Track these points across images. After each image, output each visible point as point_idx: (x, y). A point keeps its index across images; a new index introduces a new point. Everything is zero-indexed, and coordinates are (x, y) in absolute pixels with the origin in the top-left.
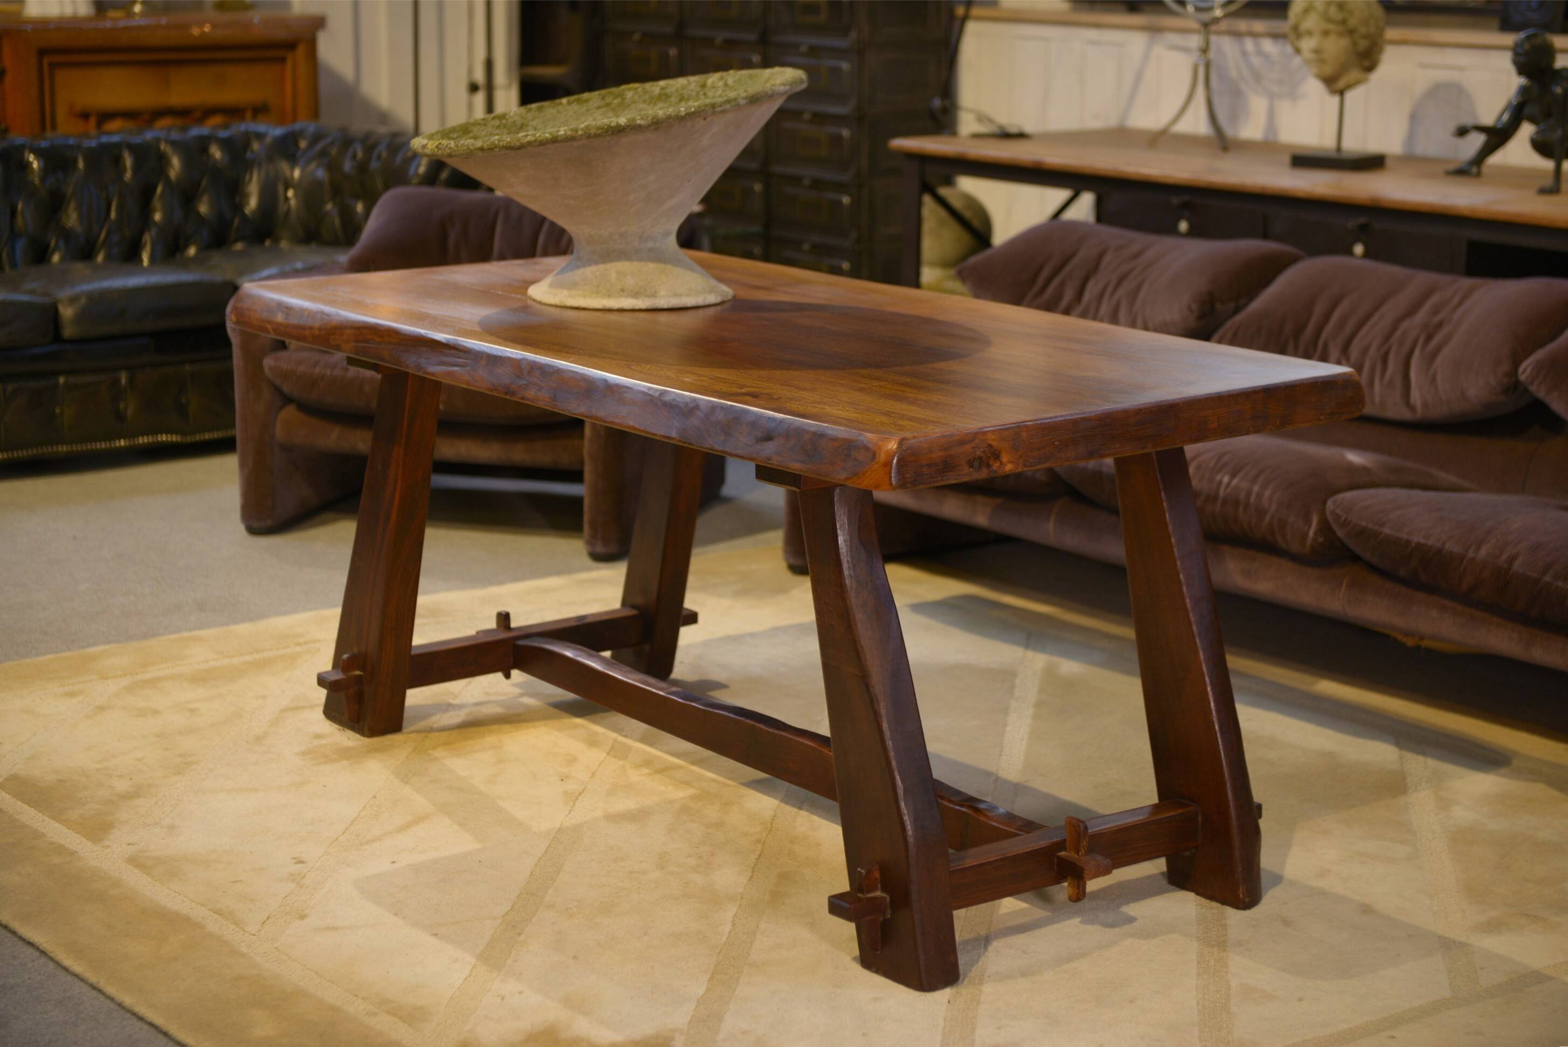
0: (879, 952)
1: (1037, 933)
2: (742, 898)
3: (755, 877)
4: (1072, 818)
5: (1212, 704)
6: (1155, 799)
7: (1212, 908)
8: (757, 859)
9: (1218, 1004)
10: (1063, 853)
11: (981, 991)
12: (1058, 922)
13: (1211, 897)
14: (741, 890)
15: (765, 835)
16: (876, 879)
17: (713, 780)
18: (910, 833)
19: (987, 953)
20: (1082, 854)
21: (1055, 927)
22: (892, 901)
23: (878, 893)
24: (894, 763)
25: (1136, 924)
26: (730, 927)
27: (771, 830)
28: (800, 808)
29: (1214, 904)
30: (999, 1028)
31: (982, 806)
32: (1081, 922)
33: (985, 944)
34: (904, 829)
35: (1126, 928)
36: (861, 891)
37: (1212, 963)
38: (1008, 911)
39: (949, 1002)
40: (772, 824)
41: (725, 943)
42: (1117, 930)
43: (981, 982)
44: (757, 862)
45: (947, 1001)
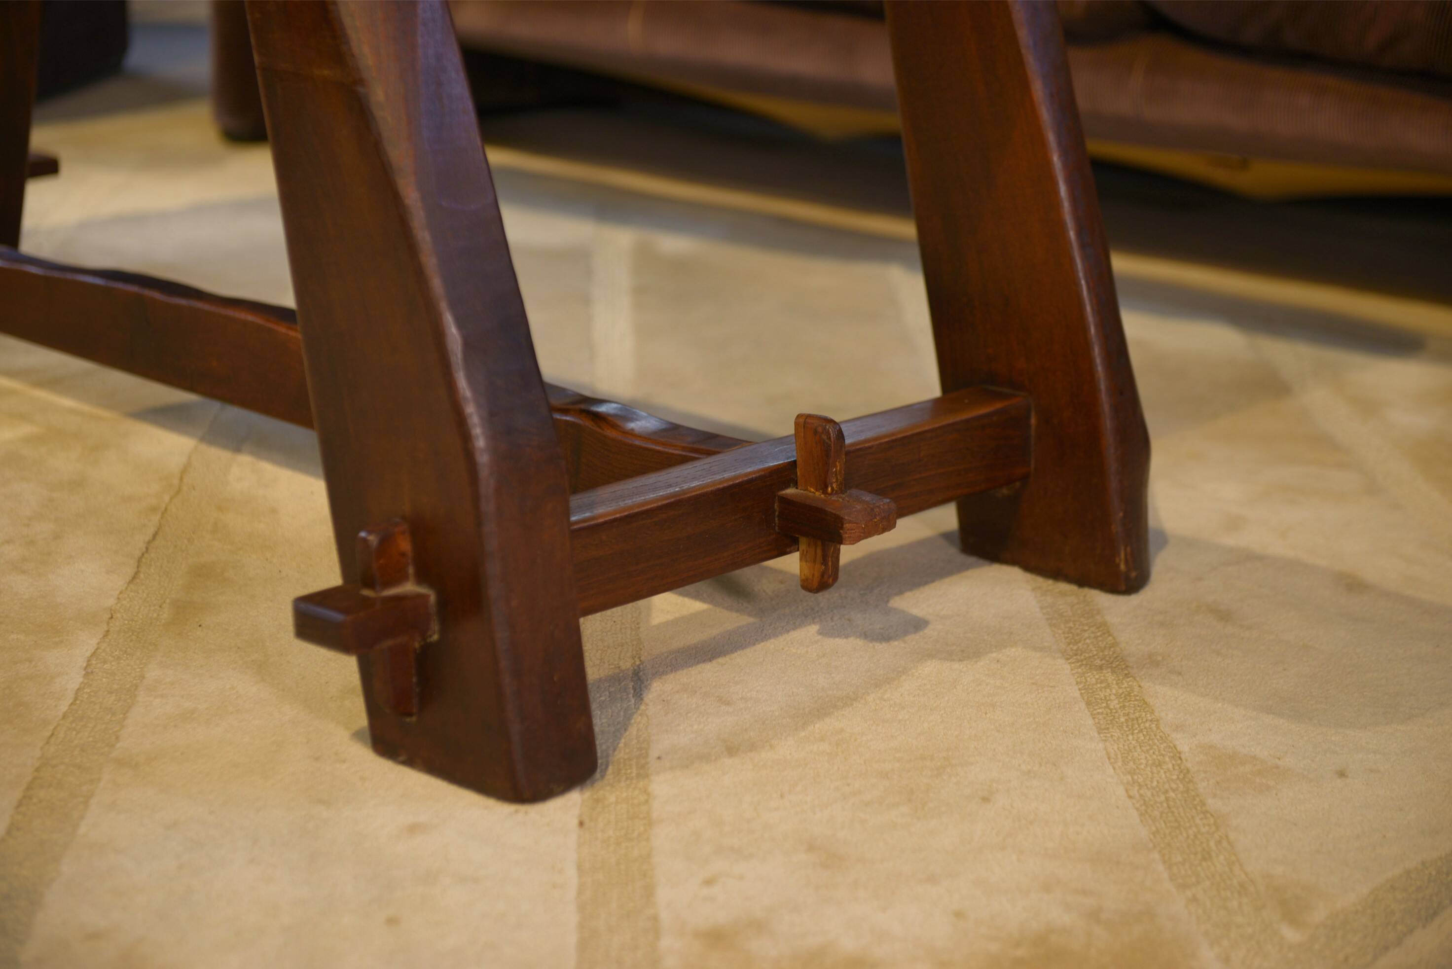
0: (414, 719)
1: (739, 658)
2: (112, 618)
3: (142, 576)
4: (809, 416)
5: (1063, 190)
6: (935, 390)
7: (1063, 594)
8: (149, 542)
9: (1172, 794)
10: (790, 491)
11: (648, 794)
12: (775, 635)
13: (1056, 574)
14: (111, 602)
15: (167, 498)
16: (403, 554)
17: (71, 411)
18: (480, 442)
19: (643, 707)
20: (833, 489)
21: (771, 644)
22: (443, 603)
23: (409, 587)
24: (437, 284)
25: (928, 631)
26: (81, 680)
27: (179, 491)
28: (238, 450)
29: (1064, 586)
30: (709, 882)
31: (603, 409)
32: (820, 633)
33: (635, 689)
34: (466, 437)
35: (913, 640)
36: (369, 583)
37: (1114, 703)
38: (670, 617)
39: (581, 824)
40: (181, 479)
41: (64, 717)
42: (896, 645)
43: (644, 773)
44: (147, 548)
45: (575, 822)
